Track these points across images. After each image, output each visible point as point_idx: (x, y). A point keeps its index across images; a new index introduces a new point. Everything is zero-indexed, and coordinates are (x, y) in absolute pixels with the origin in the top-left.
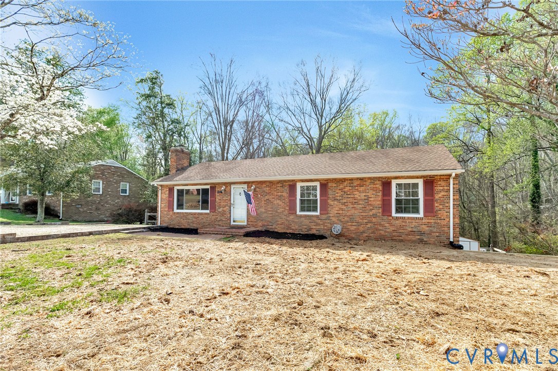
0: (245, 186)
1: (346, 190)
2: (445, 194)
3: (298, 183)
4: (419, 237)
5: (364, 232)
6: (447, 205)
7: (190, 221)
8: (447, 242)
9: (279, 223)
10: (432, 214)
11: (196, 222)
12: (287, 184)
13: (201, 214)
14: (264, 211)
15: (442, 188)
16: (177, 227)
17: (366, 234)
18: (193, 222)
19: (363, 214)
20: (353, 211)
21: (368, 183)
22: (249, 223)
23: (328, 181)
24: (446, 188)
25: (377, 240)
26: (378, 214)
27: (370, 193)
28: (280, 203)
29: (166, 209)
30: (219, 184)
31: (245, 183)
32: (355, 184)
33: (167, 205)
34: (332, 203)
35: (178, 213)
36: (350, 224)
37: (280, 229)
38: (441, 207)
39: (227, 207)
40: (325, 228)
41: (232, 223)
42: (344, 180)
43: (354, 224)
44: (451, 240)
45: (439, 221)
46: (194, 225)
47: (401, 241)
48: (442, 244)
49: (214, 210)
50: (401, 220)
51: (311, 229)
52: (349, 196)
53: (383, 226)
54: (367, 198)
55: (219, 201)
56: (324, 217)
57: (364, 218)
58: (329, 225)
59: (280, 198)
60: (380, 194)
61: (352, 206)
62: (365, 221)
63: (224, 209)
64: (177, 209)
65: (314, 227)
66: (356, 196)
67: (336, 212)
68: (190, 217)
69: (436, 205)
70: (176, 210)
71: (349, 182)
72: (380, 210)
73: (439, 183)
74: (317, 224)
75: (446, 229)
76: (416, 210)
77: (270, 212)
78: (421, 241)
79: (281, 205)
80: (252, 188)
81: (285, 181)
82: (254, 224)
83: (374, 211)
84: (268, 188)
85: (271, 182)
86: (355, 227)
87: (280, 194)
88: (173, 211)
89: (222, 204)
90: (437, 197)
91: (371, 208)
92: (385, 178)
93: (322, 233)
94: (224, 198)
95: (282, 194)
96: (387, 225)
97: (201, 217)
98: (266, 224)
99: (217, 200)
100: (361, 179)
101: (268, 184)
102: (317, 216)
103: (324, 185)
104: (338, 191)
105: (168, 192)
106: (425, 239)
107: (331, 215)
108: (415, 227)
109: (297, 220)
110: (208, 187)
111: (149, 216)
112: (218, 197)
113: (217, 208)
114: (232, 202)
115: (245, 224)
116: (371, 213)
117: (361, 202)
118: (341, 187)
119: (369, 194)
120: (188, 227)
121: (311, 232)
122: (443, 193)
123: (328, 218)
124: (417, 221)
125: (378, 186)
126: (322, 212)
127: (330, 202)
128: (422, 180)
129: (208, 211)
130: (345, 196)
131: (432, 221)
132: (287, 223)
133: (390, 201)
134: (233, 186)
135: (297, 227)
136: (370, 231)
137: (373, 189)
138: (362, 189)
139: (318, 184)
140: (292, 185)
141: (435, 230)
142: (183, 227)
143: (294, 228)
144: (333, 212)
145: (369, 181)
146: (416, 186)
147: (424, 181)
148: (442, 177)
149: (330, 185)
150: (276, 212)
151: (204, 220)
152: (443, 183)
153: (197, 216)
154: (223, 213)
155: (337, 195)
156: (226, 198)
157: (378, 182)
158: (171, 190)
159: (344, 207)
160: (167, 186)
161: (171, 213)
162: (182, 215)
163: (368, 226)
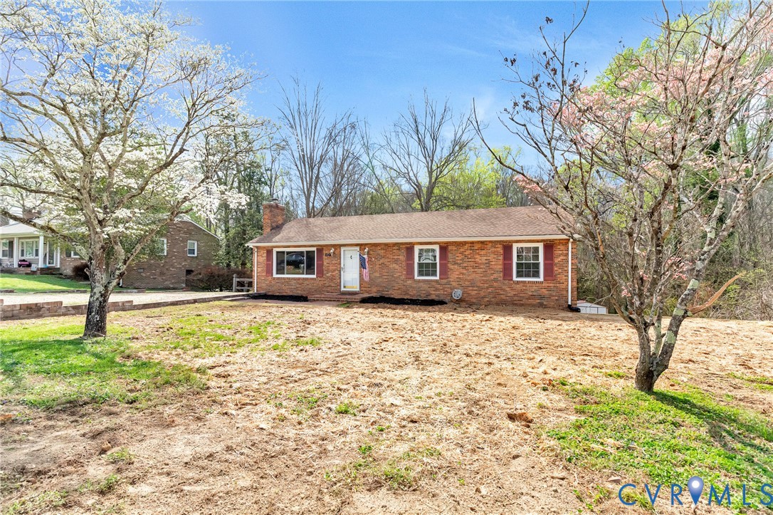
0: (358, 248)
1: (466, 253)
2: (564, 258)
3: (415, 246)
4: (539, 301)
5: (485, 297)
6: (566, 269)
7: (293, 287)
8: (565, 306)
9: (396, 288)
10: (551, 278)
11: (300, 289)
12: (404, 246)
13: (307, 279)
14: (378, 275)
15: (561, 252)
16: (277, 294)
17: (487, 299)
18: (297, 289)
19: (484, 278)
20: (473, 276)
21: (489, 246)
22: (362, 289)
23: (448, 243)
24: (565, 252)
25: (497, 304)
26: (499, 279)
27: (491, 257)
28: (397, 267)
29: (263, 274)
30: (327, 246)
31: (357, 245)
32: (476, 248)
33: (265, 269)
34: (452, 267)
35: (278, 278)
36: (471, 288)
37: (396, 295)
38: (560, 271)
39: (337, 272)
40: (445, 293)
41: (343, 289)
42: (466, 243)
43: (475, 288)
44: (570, 303)
45: (558, 285)
46: (299, 292)
47: (522, 305)
48: (561, 308)
49: (320, 275)
50: (522, 284)
51: (430, 295)
52: (470, 260)
53: (504, 290)
54: (489, 262)
55: (327, 265)
56: (445, 281)
57: (485, 282)
58: (449, 290)
59: (396, 261)
60: (501, 258)
61: (472, 270)
62: (487, 285)
63: (334, 274)
64: (277, 274)
65: (433, 292)
66: (477, 260)
67: (457, 276)
68: (292, 282)
69: (556, 269)
70: (275, 275)
71: (470, 245)
72: (501, 275)
73: (559, 247)
74: (437, 290)
75: (565, 292)
76: (536, 274)
77: (385, 277)
78: (541, 305)
79: (398, 269)
80: (366, 250)
81: (402, 244)
82: (368, 289)
83: (495, 276)
84: (382, 251)
85: (386, 245)
86: (476, 292)
87: (396, 257)
88: (272, 276)
89: (331, 268)
90: (556, 261)
91: (493, 272)
92: (506, 241)
93: (442, 298)
94: (333, 262)
95: (398, 257)
96: (508, 289)
97: (306, 282)
98: (381, 289)
99: (325, 264)
100: (482, 242)
101: (383, 246)
102: (436, 281)
103: (444, 248)
104: (459, 255)
105: (265, 254)
106: (545, 303)
107: (451, 280)
108: (536, 291)
109: (415, 285)
110: (314, 249)
111: (238, 282)
112: (326, 261)
113: (325, 272)
114: (342, 266)
115: (358, 289)
116: (492, 277)
117: (482, 266)
118: (462, 250)
119: (490, 258)
120: (291, 294)
121: (430, 298)
122: (562, 257)
123: (448, 283)
124: (537, 285)
125: (498, 249)
126: (442, 277)
127: (450, 266)
128: (542, 244)
129: (314, 276)
130: (466, 260)
131: (551, 285)
132: (404, 288)
133: (511, 264)
134: (343, 249)
135: (415, 292)
136: (491, 296)
137: (494, 253)
138: (483, 252)
139: (437, 248)
140: (409, 248)
141: (554, 294)
142: (285, 294)
143: (412, 293)
144: (453, 276)
145: (491, 244)
146: (536, 250)
147: (544, 245)
148: (561, 241)
149: (450, 248)
150: (393, 276)
151: (310, 286)
152: (561, 247)
153: (301, 281)
154: (332, 279)
155: (457, 258)
156: (336, 262)
157: (499, 246)
158: (269, 252)
159: (465, 272)
160: (264, 247)
161: (270, 278)
162: (283, 281)
163: (490, 290)
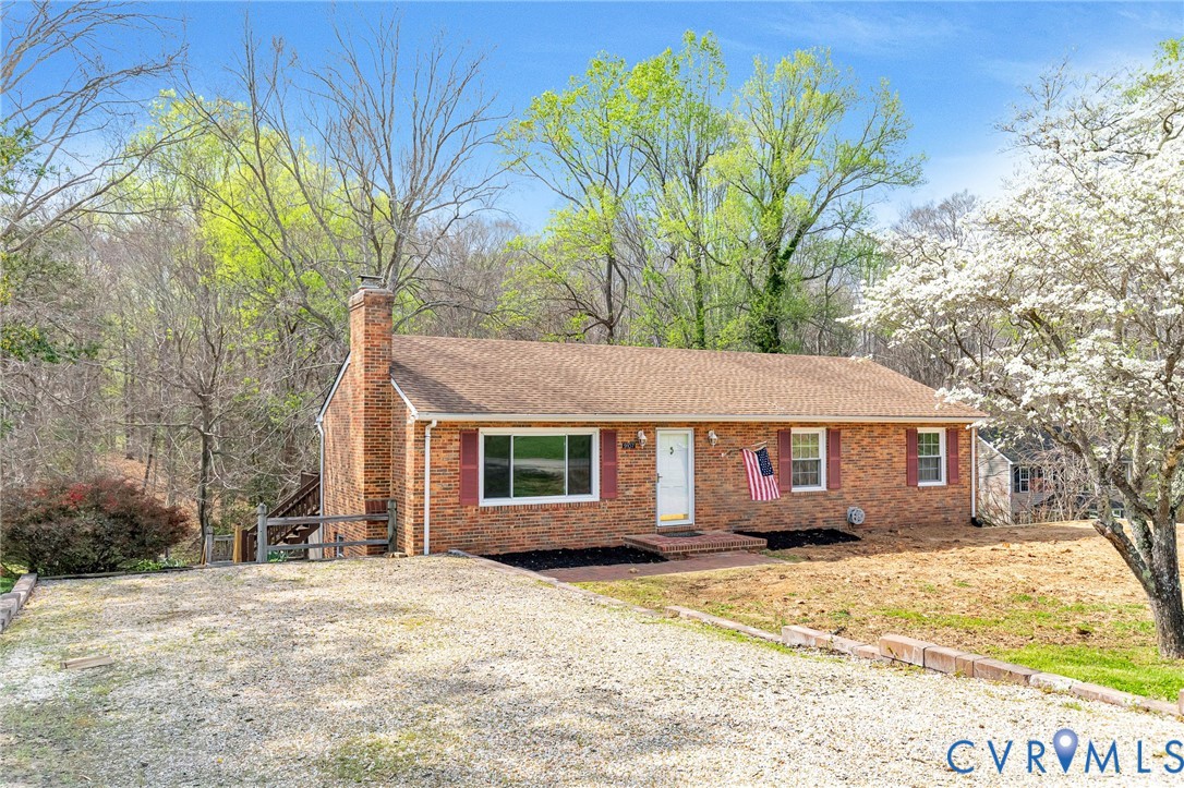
0: (691, 432)
1: (864, 443)
2: (967, 450)
3: (793, 430)
4: (943, 516)
5: (886, 516)
6: (968, 466)
7: (539, 529)
8: (969, 519)
9: (762, 512)
10: (955, 481)
11: (558, 531)
12: (775, 429)
13: (578, 506)
14: (732, 488)
15: (963, 442)
17: (889, 520)
18: (549, 532)
19: (885, 485)
20: (873, 481)
21: (891, 432)
22: (702, 519)
23: (839, 425)
24: (968, 442)
25: (900, 526)
26: (903, 484)
27: (894, 449)
29: (451, 500)
30: (625, 424)
31: (689, 424)
32: (876, 434)
33: (455, 483)
34: (846, 467)
35: (498, 509)
36: (869, 503)
37: (762, 526)
38: (963, 469)
39: (648, 485)
40: (837, 514)
41: (661, 523)
42: (863, 425)
43: (875, 503)
44: (973, 516)
45: (961, 490)
46: (553, 539)
47: (927, 524)
48: (964, 523)
49: (612, 495)
50: (926, 492)
51: (815, 520)
52: (869, 455)
53: (907, 502)
54: (891, 458)
55: (628, 469)
56: (834, 494)
57: (887, 491)
60: (904, 451)
61: (871, 472)
63: (642, 489)
64: (488, 496)
65: (820, 515)
66: (877, 454)
67: (852, 484)
68: (539, 517)
69: (960, 466)
70: (484, 502)
71: (868, 428)
72: (905, 478)
73: (962, 435)
74: (825, 510)
75: (967, 501)
76: (939, 476)
78: (945, 522)
81: (772, 424)
83: (898, 480)
84: (739, 438)
85: (745, 425)
86: (876, 509)
88: (477, 504)
89: (635, 476)
90: (960, 454)
91: (895, 474)
92: (910, 424)
93: (832, 525)
94: (640, 463)
96: (912, 501)
97: (577, 514)
98: (736, 517)
99: (621, 466)
100: (883, 426)
101: (739, 428)
102: (824, 494)
103: (834, 433)
104: (855, 446)
105: (458, 444)
106: (949, 519)
107: (845, 490)
108: (941, 501)
109: (793, 505)
110: (593, 431)
111: (270, 527)
112: (623, 460)
113: (622, 486)
114: (659, 471)
115: (691, 521)
116: (895, 483)
117: (883, 465)
118: (858, 437)
119: (891, 451)
120: (534, 547)
122: (965, 450)
123: (841, 497)
124: (941, 491)
125: (901, 437)
126: (828, 486)
127: (844, 466)
128: (944, 429)
129: (593, 498)
130: (864, 454)
131: (956, 490)
132: (775, 511)
133: (916, 461)
134: (660, 432)
135: (792, 517)
136: (894, 514)
137: (896, 442)
138: (884, 442)
139: (821, 432)
140: (784, 433)
141: (958, 504)
143: (787, 520)
144: (848, 483)
145: (893, 429)
146: (937, 437)
147: (946, 431)
148: (964, 427)
149: (843, 433)
151: (586, 523)
154: (638, 501)
155: (852, 452)
156: (647, 462)
157: (902, 432)
159: (862, 475)
160: (453, 425)
161: (471, 510)
162: (512, 515)
163: (892, 505)
